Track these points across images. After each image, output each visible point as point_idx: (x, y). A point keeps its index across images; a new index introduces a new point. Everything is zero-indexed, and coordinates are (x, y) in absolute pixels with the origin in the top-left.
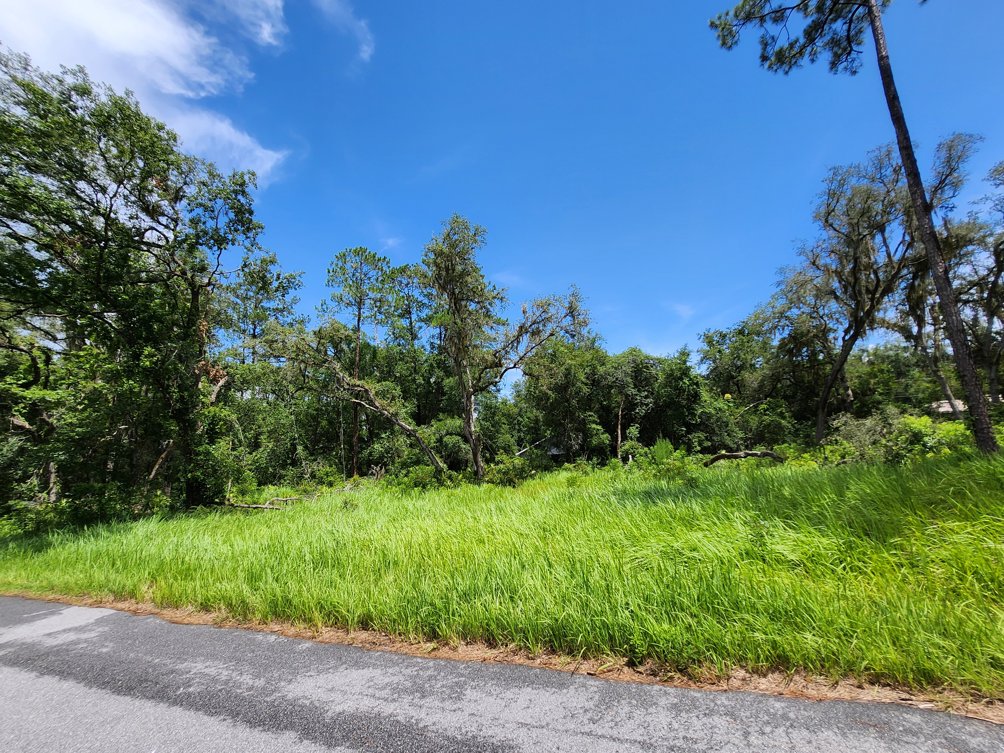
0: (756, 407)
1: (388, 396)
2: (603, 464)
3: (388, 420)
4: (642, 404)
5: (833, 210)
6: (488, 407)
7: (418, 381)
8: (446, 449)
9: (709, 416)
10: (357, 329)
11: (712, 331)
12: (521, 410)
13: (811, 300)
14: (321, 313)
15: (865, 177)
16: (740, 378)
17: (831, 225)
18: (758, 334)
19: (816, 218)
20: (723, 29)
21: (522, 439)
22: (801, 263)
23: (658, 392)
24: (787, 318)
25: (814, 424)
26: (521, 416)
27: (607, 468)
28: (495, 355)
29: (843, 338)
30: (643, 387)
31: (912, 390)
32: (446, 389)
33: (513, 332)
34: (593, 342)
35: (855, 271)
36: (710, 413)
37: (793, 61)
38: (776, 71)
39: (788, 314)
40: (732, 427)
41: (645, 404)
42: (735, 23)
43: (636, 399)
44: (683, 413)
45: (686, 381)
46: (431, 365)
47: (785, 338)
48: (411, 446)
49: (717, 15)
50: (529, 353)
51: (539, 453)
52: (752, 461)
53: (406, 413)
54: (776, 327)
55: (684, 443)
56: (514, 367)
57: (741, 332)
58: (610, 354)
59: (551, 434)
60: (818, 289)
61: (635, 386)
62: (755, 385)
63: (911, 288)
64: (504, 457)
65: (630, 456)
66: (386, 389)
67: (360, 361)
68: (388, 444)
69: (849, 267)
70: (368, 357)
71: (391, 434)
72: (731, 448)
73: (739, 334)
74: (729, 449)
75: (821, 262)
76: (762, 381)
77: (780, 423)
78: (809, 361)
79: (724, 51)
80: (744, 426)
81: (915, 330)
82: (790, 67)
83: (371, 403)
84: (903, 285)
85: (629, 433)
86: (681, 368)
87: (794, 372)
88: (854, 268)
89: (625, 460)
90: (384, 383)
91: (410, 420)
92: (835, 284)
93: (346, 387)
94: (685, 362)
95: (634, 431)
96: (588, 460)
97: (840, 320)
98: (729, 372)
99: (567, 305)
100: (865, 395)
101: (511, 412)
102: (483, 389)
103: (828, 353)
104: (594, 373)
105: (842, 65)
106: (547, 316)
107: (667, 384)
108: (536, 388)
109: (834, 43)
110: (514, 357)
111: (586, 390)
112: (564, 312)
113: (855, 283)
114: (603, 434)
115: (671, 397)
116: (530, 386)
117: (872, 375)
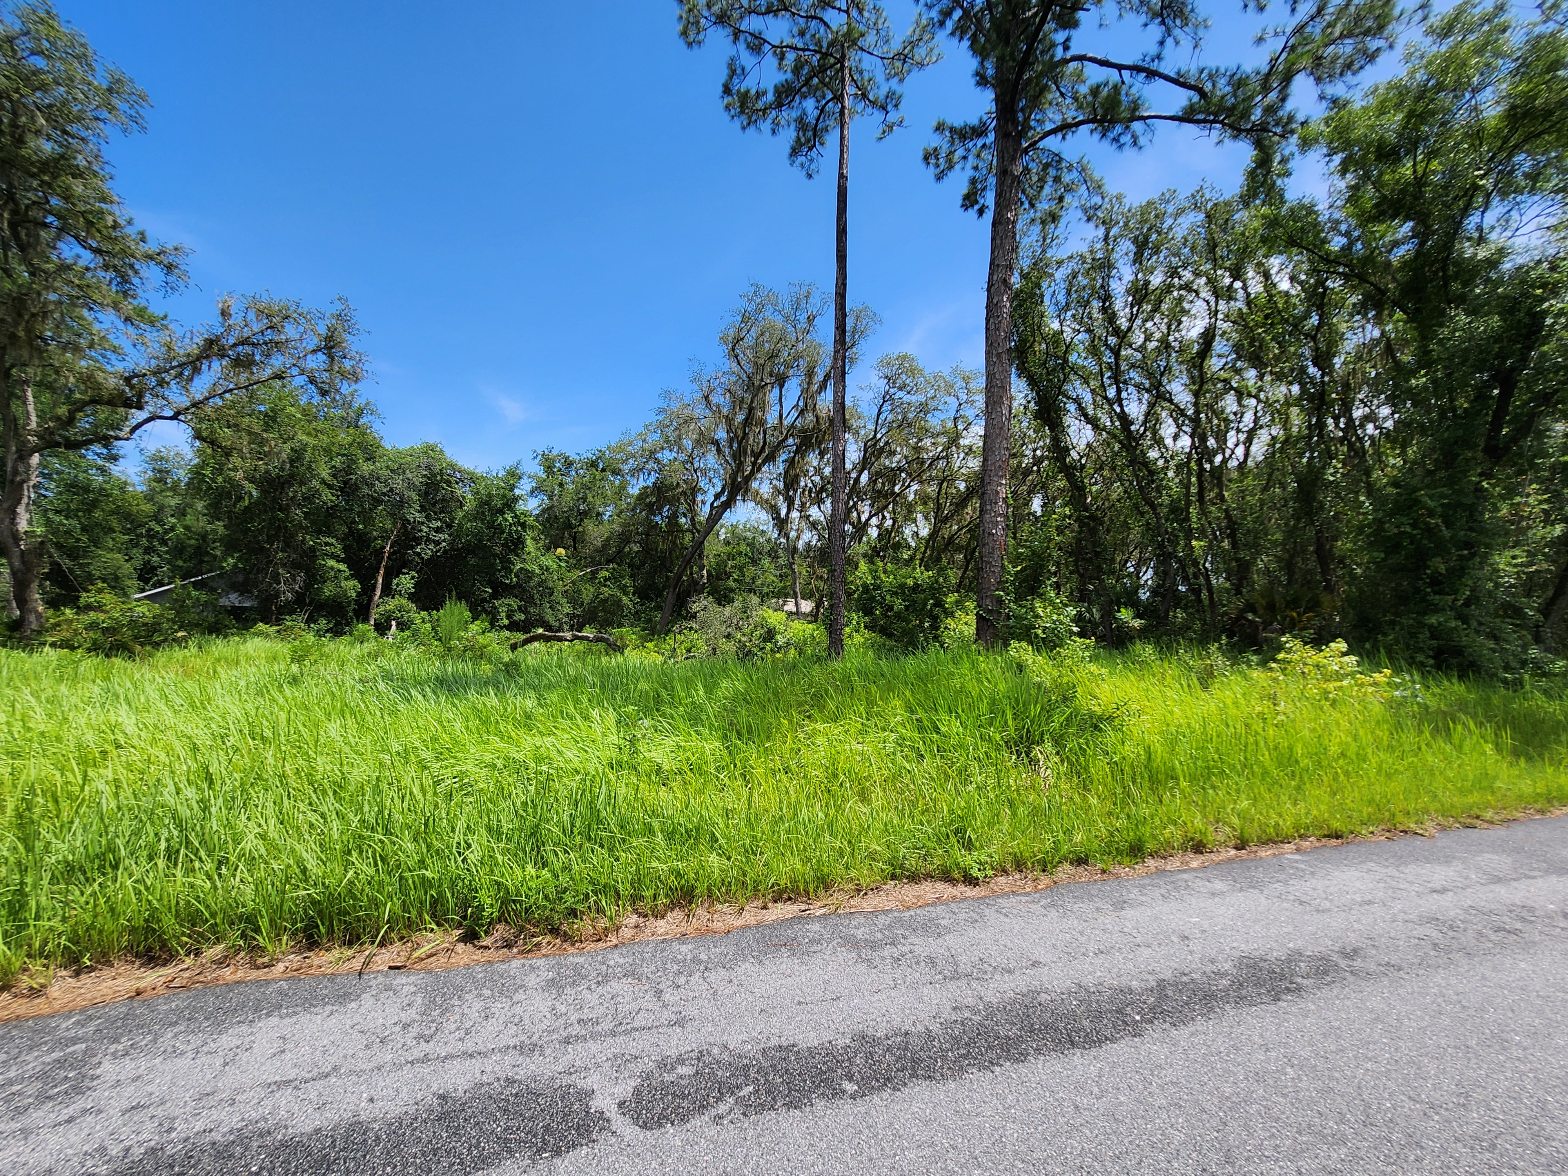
0: (594, 573)
2: (337, 632)
4: (428, 540)
5: (742, 339)
9: (529, 575)
11: (555, 452)
12: (161, 508)
13: (688, 444)
15: (780, 312)
16: (580, 529)
17: (736, 357)
18: (616, 473)
19: (724, 340)
21: (154, 568)
22: (691, 393)
23: (460, 525)
24: (657, 461)
25: (659, 607)
26: (160, 522)
27: (346, 638)
28: (128, 380)
29: (712, 504)
30: (435, 513)
34: (359, 415)
35: (746, 424)
36: (533, 572)
39: (659, 455)
40: (558, 596)
41: (434, 541)
42: (706, 13)
43: (421, 531)
44: (493, 565)
45: (509, 517)
47: (648, 487)
50: (217, 400)
51: (204, 598)
52: (579, 646)
54: (641, 470)
55: (485, 611)
56: (174, 417)
57: (593, 464)
58: (387, 444)
59: (235, 565)
60: (701, 433)
61: (423, 509)
62: (598, 543)
63: (791, 462)
64: (108, 598)
65: (394, 623)
69: (740, 417)
72: (551, 626)
73: (592, 466)
74: (549, 628)
75: (715, 399)
76: (608, 539)
77: (620, 600)
78: (669, 524)
80: (573, 598)
81: (783, 512)
84: (784, 457)
85: (397, 585)
86: (504, 496)
87: (647, 535)
88: (746, 419)
89: (382, 629)
92: (721, 434)
94: (512, 488)
95: (406, 581)
96: (308, 622)
97: (715, 480)
98: (568, 518)
99: (323, 331)
100: (719, 578)
101: (135, 509)
102: (73, 445)
103: (692, 519)
104: (349, 469)
105: (801, 159)
106: (276, 338)
107: (478, 515)
108: (219, 471)
109: (801, 124)
110: (178, 397)
111: (328, 496)
112: (313, 342)
113: (743, 438)
114: (346, 579)
115: (479, 536)
116: (204, 465)
117: (731, 556)
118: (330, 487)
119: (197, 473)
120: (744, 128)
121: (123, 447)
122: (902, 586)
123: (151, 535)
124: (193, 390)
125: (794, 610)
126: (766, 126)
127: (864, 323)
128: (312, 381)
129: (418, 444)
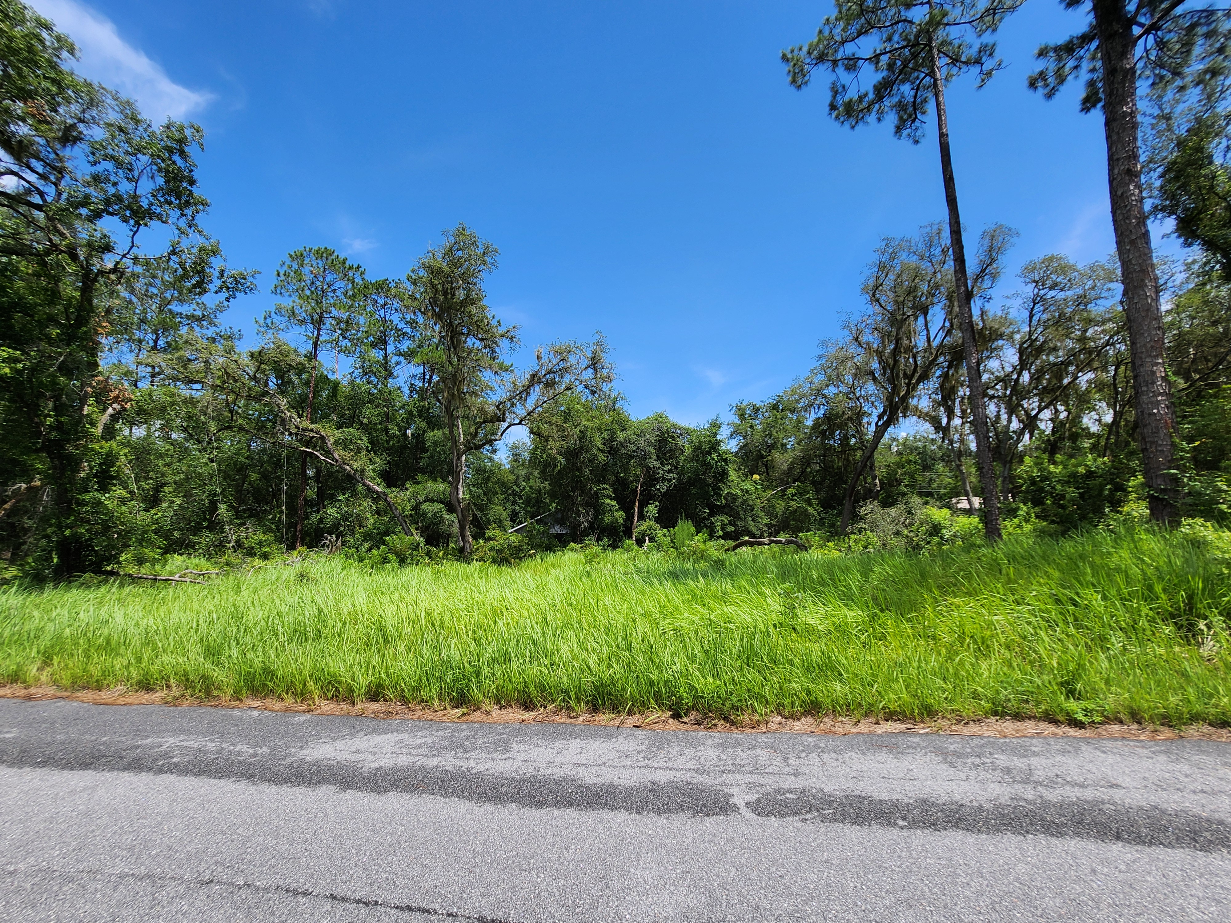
0: (783, 491)
1: (351, 447)
2: (614, 546)
3: (350, 478)
4: (664, 479)
5: (881, 285)
6: (480, 471)
7: (391, 432)
8: (424, 519)
9: (735, 497)
10: (312, 356)
11: (745, 403)
12: (518, 477)
13: (849, 379)
14: (262, 329)
15: (915, 253)
16: (770, 458)
17: (878, 300)
18: (793, 411)
19: (865, 290)
20: (795, 65)
21: (518, 514)
22: (844, 337)
23: (683, 467)
24: (824, 396)
25: (839, 514)
26: (518, 485)
27: (620, 550)
28: (498, 407)
29: (877, 424)
30: (666, 460)
31: (935, 485)
32: (428, 444)
33: (523, 380)
34: (615, 403)
35: (896, 352)
36: (737, 495)
37: (861, 116)
38: (843, 122)
39: (825, 391)
40: (757, 511)
41: (667, 480)
42: (808, 61)
43: (659, 473)
44: (708, 492)
45: (715, 456)
46: (410, 413)
47: (819, 418)
48: (378, 512)
49: (790, 48)
50: (540, 409)
51: (542, 529)
52: (775, 549)
53: (374, 470)
54: (812, 405)
55: (705, 526)
56: (520, 423)
57: (775, 407)
58: (633, 418)
59: (556, 508)
60: (857, 368)
61: (658, 458)
62: (785, 467)
63: (945, 377)
64: (497, 533)
65: (647, 538)
66: (349, 438)
67: (314, 397)
68: (346, 509)
69: (890, 348)
70: (325, 394)
71: (351, 497)
72: (754, 535)
73: (774, 409)
74: (752, 535)
75: (864, 339)
76: (792, 463)
77: (807, 510)
78: (841, 445)
79: (793, 89)
80: (770, 512)
81: (944, 421)
82: (857, 122)
83: (328, 453)
84: (938, 373)
85: (647, 512)
86: (710, 441)
87: (824, 456)
88: (895, 349)
89: (640, 542)
90: (346, 430)
91: (379, 481)
92: (875, 365)
93: (293, 430)
94: (715, 435)
95: (652, 509)
96: (597, 540)
97: (876, 403)
98: (759, 451)
99: (590, 355)
100: (891, 485)
101: (506, 479)
102: (478, 447)
103: (861, 438)
104: (612, 439)
105: (905, 133)
106: (566, 366)
107: (693, 458)
108: (543, 451)
109: (901, 107)
110: (521, 411)
111: (602, 458)
112: (585, 362)
113: (894, 365)
114: (617, 511)
115: (696, 473)
116: (536, 448)
117: (900, 465)
118: (603, 451)
119: (533, 453)
120: (853, 127)
121: (499, 444)
122: (1074, 475)
123: (514, 494)
124: (527, 405)
125: (968, 507)
126: (872, 118)
127: (1000, 239)
128: (586, 387)
129: (651, 415)
